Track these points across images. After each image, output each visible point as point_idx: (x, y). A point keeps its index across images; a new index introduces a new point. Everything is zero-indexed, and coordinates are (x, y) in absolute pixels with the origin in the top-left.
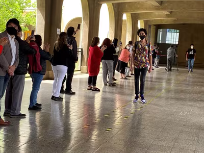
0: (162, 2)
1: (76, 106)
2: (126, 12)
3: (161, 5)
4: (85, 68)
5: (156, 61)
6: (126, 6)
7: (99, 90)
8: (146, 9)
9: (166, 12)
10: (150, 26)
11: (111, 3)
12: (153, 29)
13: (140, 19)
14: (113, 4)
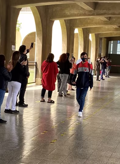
0: (110, 17)
1: (32, 116)
2: (77, 27)
3: (109, 20)
4: (39, 80)
5: (107, 71)
6: (77, 22)
7: (54, 102)
8: (96, 24)
9: (115, 26)
10: (101, 39)
11: (63, 19)
12: (104, 42)
13: (91, 33)
14: (65, 20)
